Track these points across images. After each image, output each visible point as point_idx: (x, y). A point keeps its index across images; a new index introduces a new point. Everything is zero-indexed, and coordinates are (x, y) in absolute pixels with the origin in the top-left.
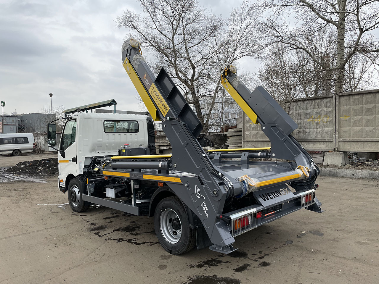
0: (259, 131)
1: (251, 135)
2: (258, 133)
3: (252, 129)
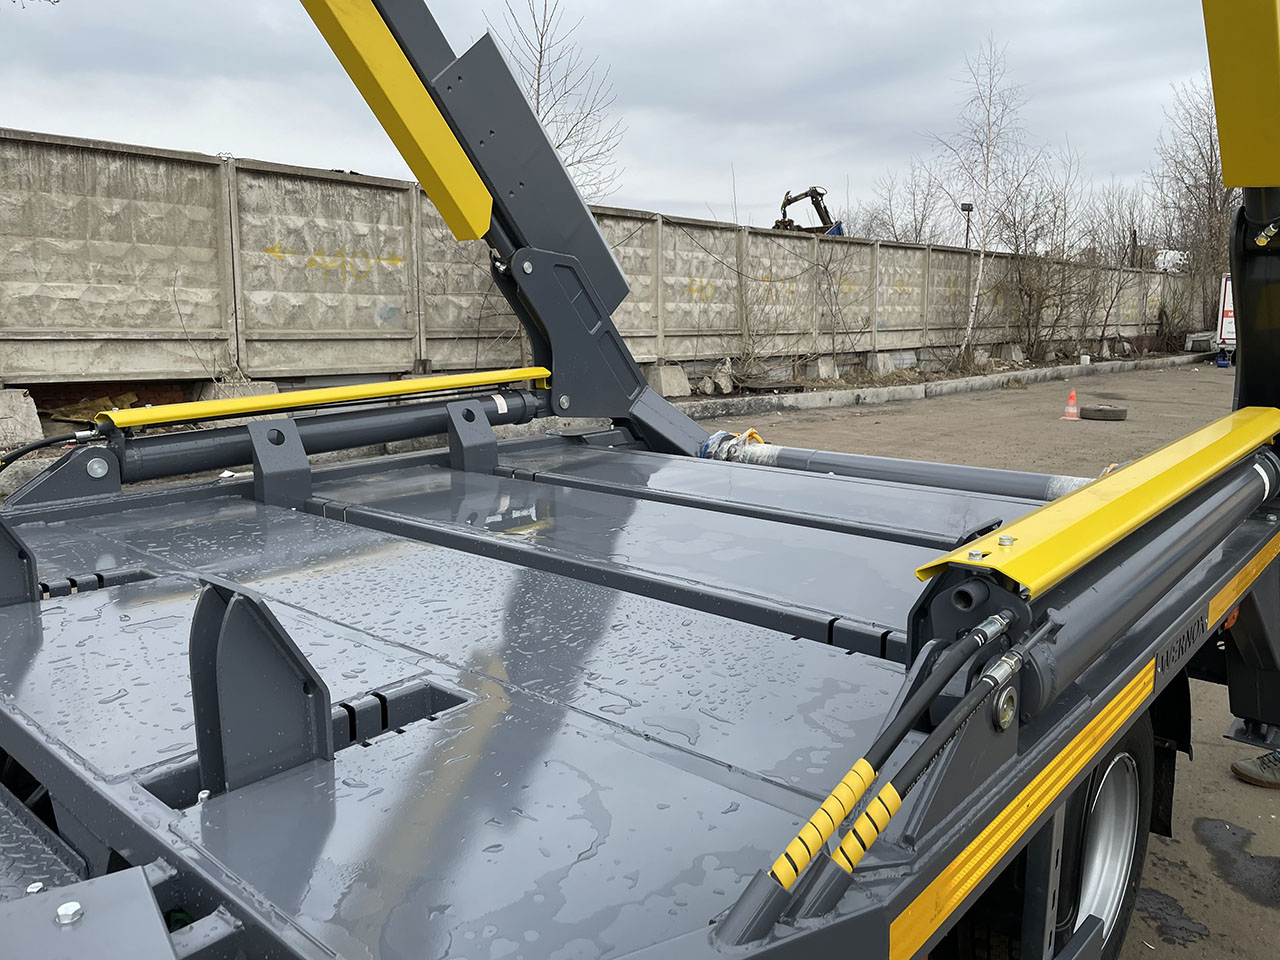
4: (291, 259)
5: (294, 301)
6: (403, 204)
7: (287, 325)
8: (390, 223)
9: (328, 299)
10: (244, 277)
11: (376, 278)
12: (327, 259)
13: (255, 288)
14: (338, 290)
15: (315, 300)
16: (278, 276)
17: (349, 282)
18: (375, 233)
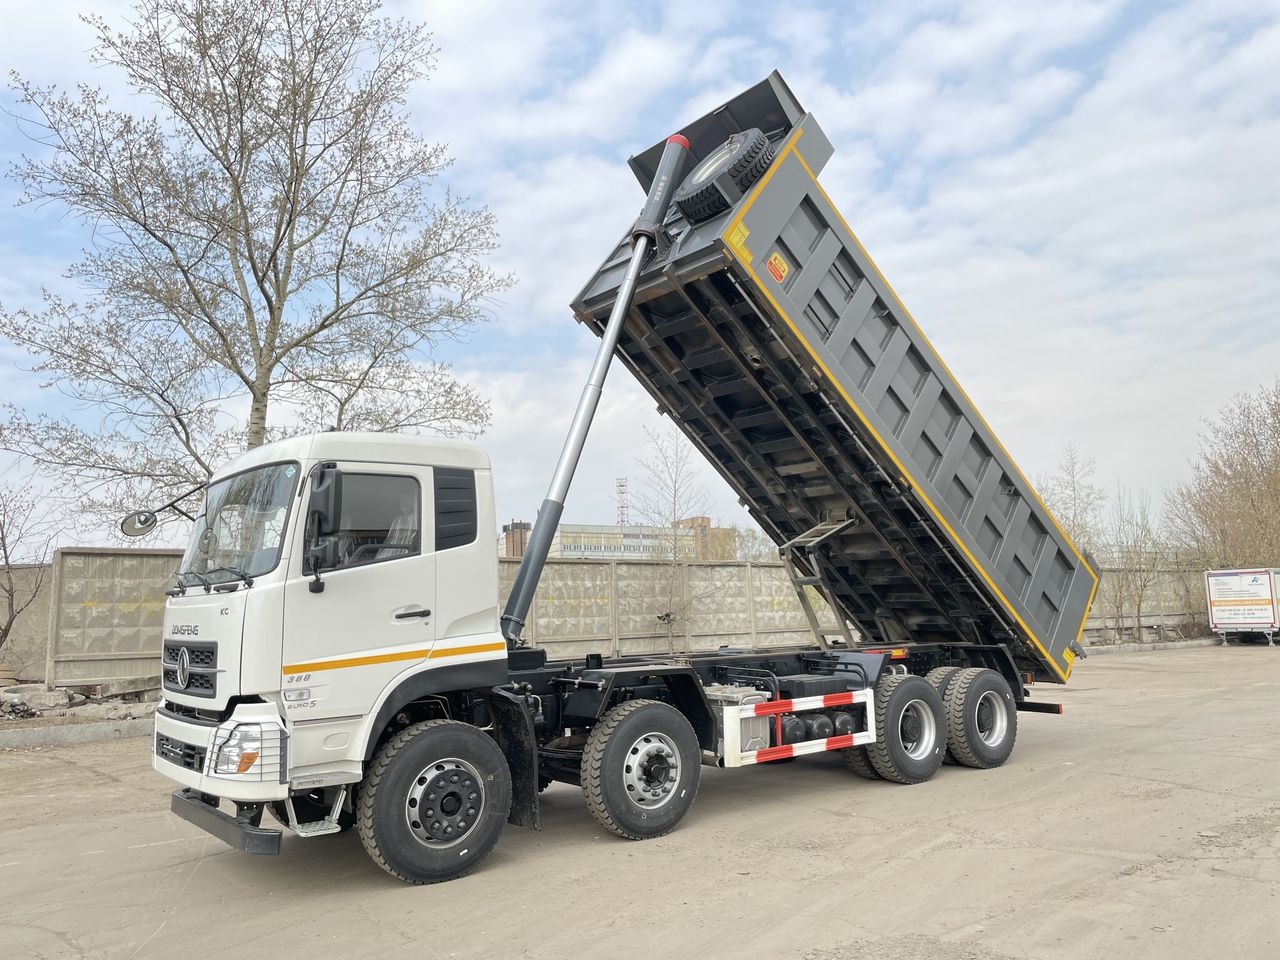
0: (115, 629)
1: (83, 642)
2: (110, 635)
3: (91, 621)
4: (556, 602)
5: (557, 623)
6: (608, 571)
7: (553, 634)
8: (601, 580)
9: (571, 621)
10: (536, 612)
11: (595, 609)
12: (573, 601)
13: (540, 617)
14: (577, 615)
15: (565, 621)
16: (551, 611)
17: (582, 611)
18: (594, 586)
